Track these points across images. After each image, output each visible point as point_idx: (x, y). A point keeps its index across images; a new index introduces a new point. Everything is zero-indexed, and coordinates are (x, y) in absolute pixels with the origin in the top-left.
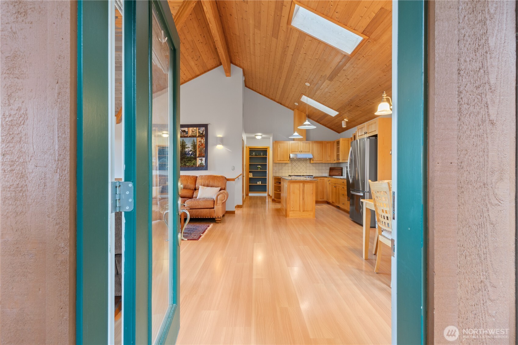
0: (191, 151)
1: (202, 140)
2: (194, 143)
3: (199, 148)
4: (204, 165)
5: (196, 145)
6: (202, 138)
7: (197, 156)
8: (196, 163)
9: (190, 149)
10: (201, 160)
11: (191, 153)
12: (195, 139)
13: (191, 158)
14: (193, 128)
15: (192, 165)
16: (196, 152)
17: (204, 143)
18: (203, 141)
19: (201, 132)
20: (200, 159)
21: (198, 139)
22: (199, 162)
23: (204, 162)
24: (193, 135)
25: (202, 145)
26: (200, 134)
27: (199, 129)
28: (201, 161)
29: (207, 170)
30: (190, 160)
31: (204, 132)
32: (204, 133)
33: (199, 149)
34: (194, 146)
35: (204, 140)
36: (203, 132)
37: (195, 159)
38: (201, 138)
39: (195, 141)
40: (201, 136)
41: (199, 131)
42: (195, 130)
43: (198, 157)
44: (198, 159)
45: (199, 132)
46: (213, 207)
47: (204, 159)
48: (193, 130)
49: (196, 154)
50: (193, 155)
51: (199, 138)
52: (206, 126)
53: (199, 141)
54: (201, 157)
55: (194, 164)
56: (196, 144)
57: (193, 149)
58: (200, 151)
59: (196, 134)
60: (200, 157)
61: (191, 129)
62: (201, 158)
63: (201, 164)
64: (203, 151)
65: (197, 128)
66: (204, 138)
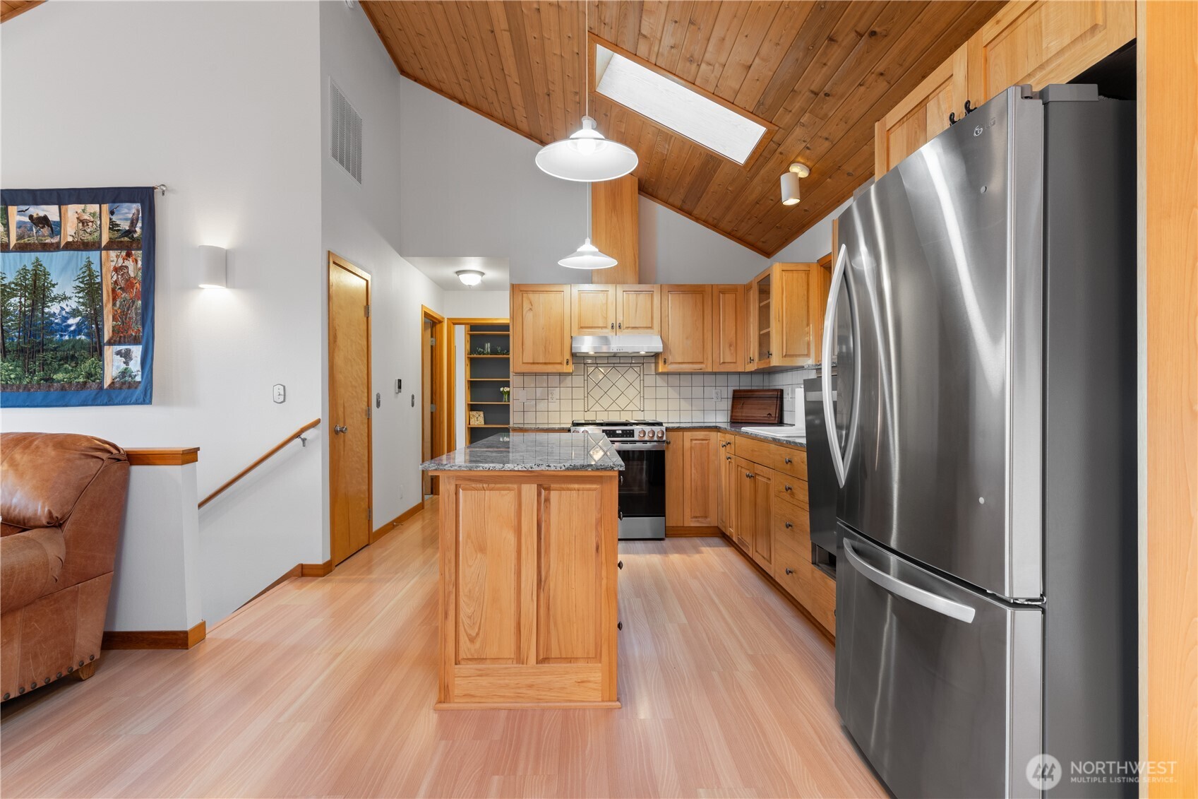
0: (74, 317)
1: (130, 264)
2: (91, 275)
3: (114, 299)
4: (138, 379)
5: (100, 284)
6: (129, 255)
7: (106, 338)
8: (103, 369)
9: (73, 304)
10: (127, 356)
11: (78, 324)
12: (94, 256)
13: (76, 345)
14: (82, 206)
15: (81, 380)
16: (103, 321)
17: (140, 278)
18: (134, 267)
19: (125, 226)
20: (119, 353)
21: (108, 256)
22: (113, 365)
23: (135, 366)
24: (87, 238)
25: (129, 284)
26: (117, 235)
27: (112, 213)
28: (127, 363)
29: (150, 403)
30: (73, 357)
31: (139, 224)
32: (138, 229)
33: (114, 304)
34: (91, 290)
35: (140, 263)
36: (133, 224)
37: (97, 351)
38: (124, 253)
39: (96, 267)
40: (123, 242)
41: (114, 218)
42: (93, 215)
43: (110, 343)
44: (109, 351)
45: (113, 226)
47: (137, 351)
48: (86, 217)
49: (100, 331)
50: (87, 335)
51: (113, 254)
52: (145, 197)
53: (116, 270)
54: (125, 343)
55: (89, 375)
56: (98, 280)
57: (83, 304)
58: (121, 316)
59: (97, 234)
60: (120, 343)
61: (73, 210)
62: (123, 348)
63: (124, 373)
64: (132, 314)
65: (106, 207)
66: (138, 254)
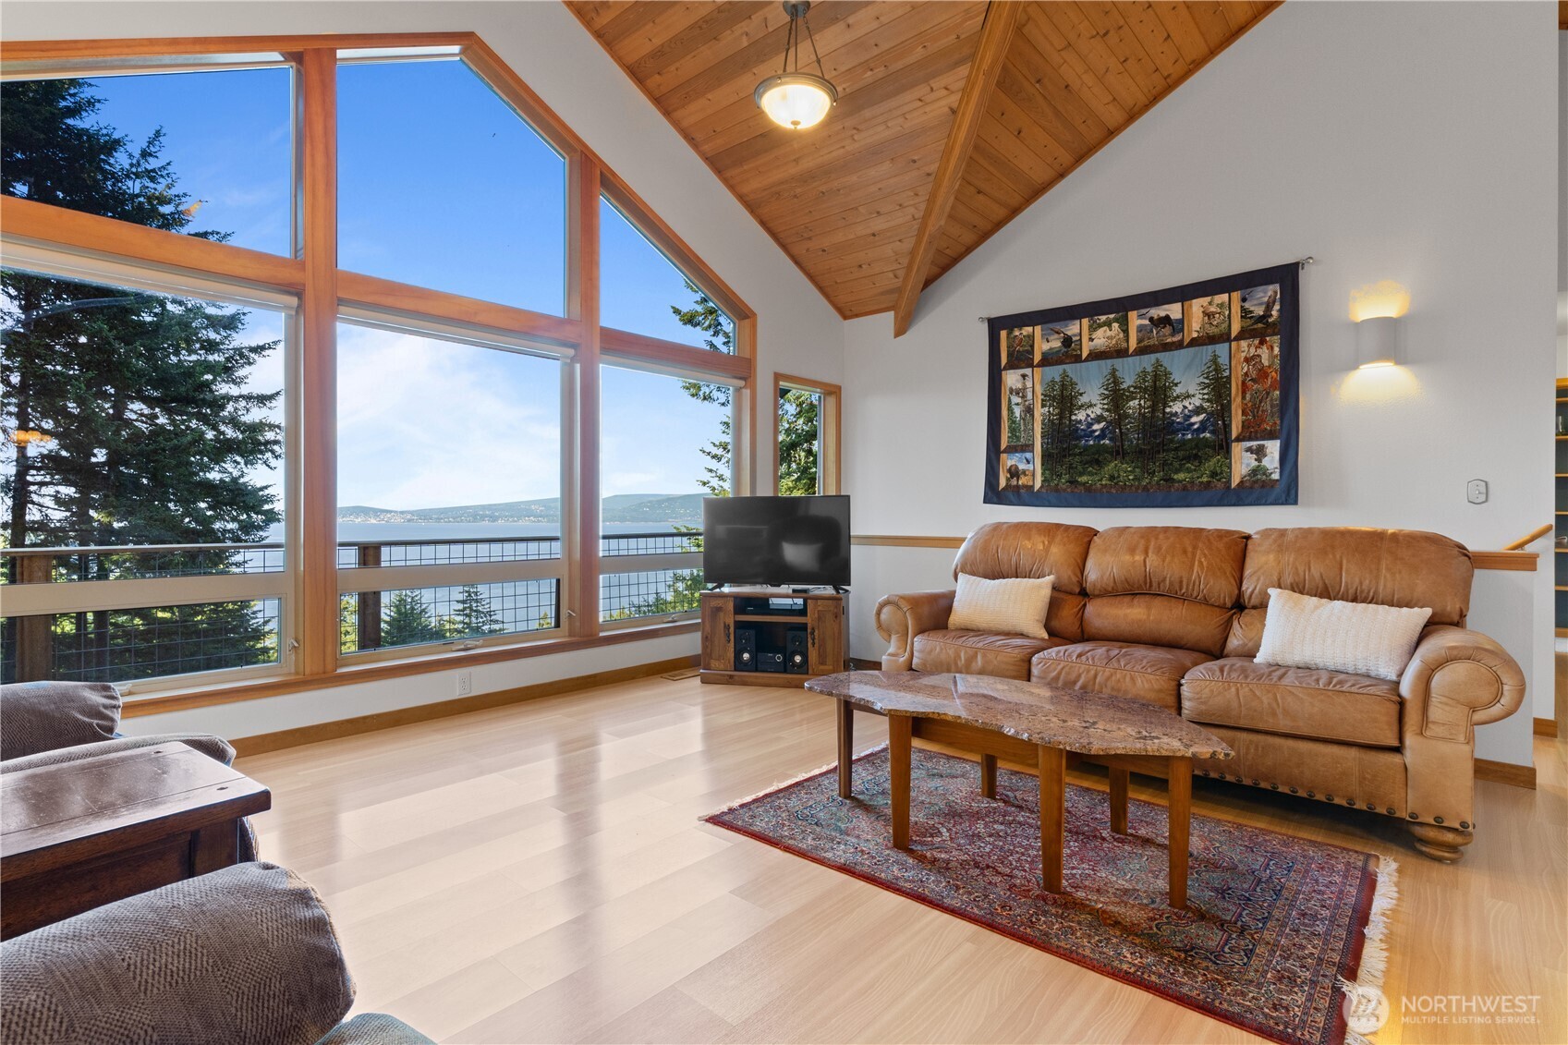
0: (1198, 415)
1: (1264, 354)
2: (1218, 369)
3: (1244, 393)
4: (1276, 476)
5: (1229, 378)
6: (1262, 342)
7: (1234, 435)
8: (1230, 467)
9: (1197, 402)
10: (1260, 453)
11: (1201, 422)
12: (1222, 349)
13: (1200, 444)
14: (1209, 299)
15: (1205, 479)
16: (1230, 416)
17: (1277, 366)
18: (1269, 354)
19: (1260, 311)
20: (1249, 450)
21: (1238, 347)
22: (1242, 463)
23: (1272, 460)
24: (1213, 331)
25: (1263, 373)
26: (1249, 322)
27: (1244, 300)
28: (1259, 460)
29: (1295, 502)
30: (1196, 457)
31: (1277, 307)
32: (1275, 313)
33: (1244, 398)
34: (1218, 386)
35: (1276, 350)
36: (1269, 307)
37: (1223, 447)
38: (1257, 342)
39: (1223, 360)
40: (1257, 329)
41: (1247, 305)
42: (1221, 305)
43: (1238, 439)
44: (1237, 449)
45: (1245, 313)
46: (1395, 743)
47: (1273, 447)
48: (1212, 309)
49: (1227, 427)
50: (1212, 432)
51: (1244, 344)
52: (1287, 277)
53: (1247, 360)
54: (1257, 439)
55: (1214, 474)
56: (1226, 374)
57: (1208, 401)
58: (1252, 411)
59: (1226, 325)
60: (1250, 439)
61: (1197, 305)
62: (1254, 444)
63: (1254, 472)
64: (1267, 406)
65: (1236, 296)
66: (1275, 341)
